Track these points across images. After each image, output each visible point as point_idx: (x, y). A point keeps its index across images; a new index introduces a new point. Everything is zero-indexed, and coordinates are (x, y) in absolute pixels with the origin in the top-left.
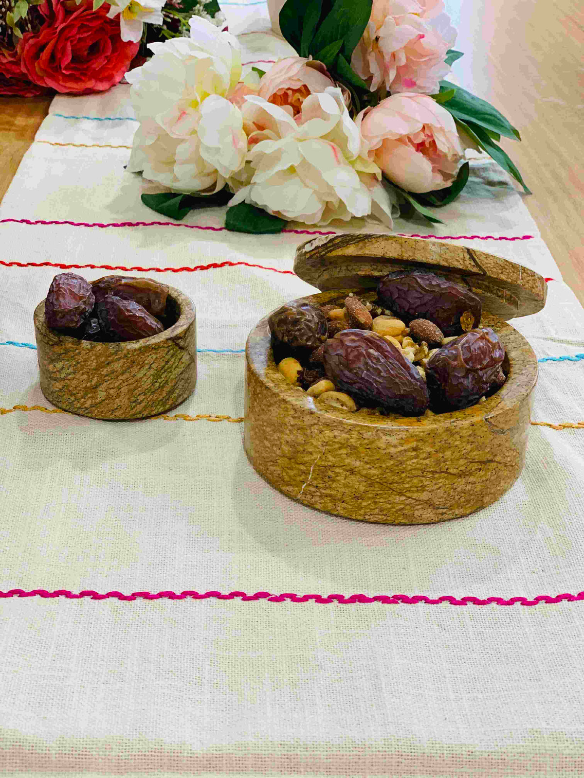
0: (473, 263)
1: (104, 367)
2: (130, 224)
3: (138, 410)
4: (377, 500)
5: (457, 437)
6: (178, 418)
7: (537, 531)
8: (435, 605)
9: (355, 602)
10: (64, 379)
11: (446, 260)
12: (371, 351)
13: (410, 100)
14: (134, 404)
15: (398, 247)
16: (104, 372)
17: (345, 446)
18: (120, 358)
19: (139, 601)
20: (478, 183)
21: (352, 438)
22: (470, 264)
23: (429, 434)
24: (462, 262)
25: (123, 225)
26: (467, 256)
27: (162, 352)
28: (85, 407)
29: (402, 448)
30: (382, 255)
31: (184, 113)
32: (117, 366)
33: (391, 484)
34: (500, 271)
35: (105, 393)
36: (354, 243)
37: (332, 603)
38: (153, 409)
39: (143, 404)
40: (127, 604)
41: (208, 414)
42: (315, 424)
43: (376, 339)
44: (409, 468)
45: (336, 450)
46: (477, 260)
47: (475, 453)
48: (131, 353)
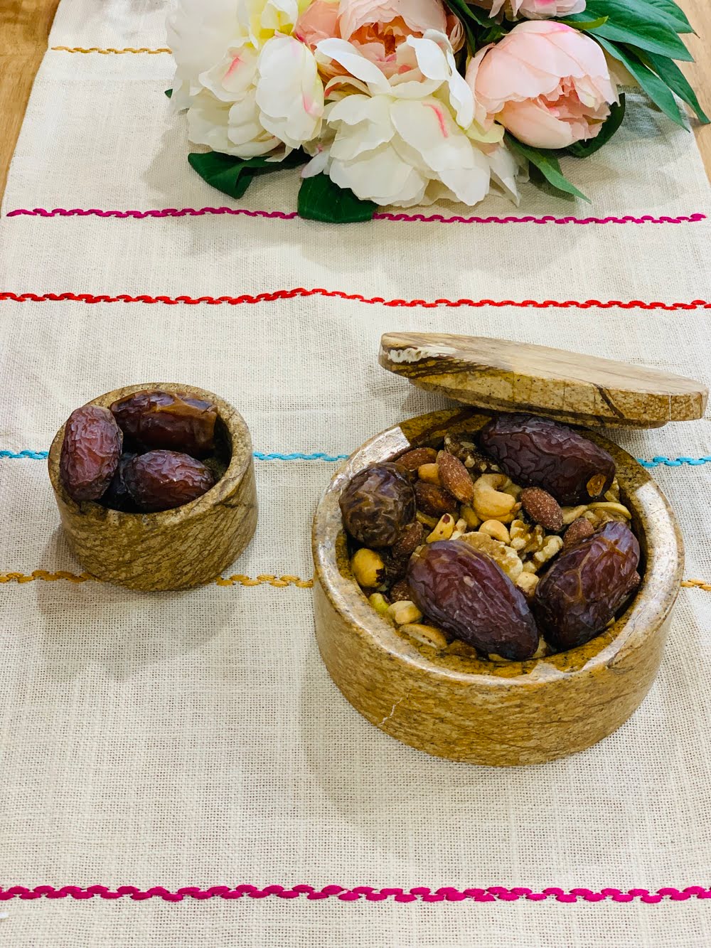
0: (606, 406)
1: (138, 544)
2: (174, 213)
3: (184, 581)
4: (474, 747)
5: (573, 691)
6: (234, 582)
7: (670, 772)
8: (538, 902)
9: (443, 900)
10: (90, 549)
11: (571, 405)
12: (467, 579)
13: (542, 38)
14: (179, 576)
15: (509, 386)
16: (139, 548)
17: (432, 697)
18: (157, 535)
19: (187, 901)
20: (637, 105)
21: (440, 692)
22: (603, 407)
23: (536, 692)
24: (592, 407)
25: (165, 213)
26: (599, 398)
27: (208, 521)
28: (119, 579)
29: (503, 705)
30: (488, 394)
31: (237, 60)
32: (155, 543)
33: (489, 734)
34: (642, 411)
35: (142, 568)
36: (452, 373)
37: (415, 901)
38: (202, 577)
39: (190, 575)
40: (173, 906)
41: (272, 574)
42: (395, 670)
43: (473, 560)
44: (512, 721)
45: (422, 698)
46: (612, 401)
47: (595, 699)
48: (170, 529)
